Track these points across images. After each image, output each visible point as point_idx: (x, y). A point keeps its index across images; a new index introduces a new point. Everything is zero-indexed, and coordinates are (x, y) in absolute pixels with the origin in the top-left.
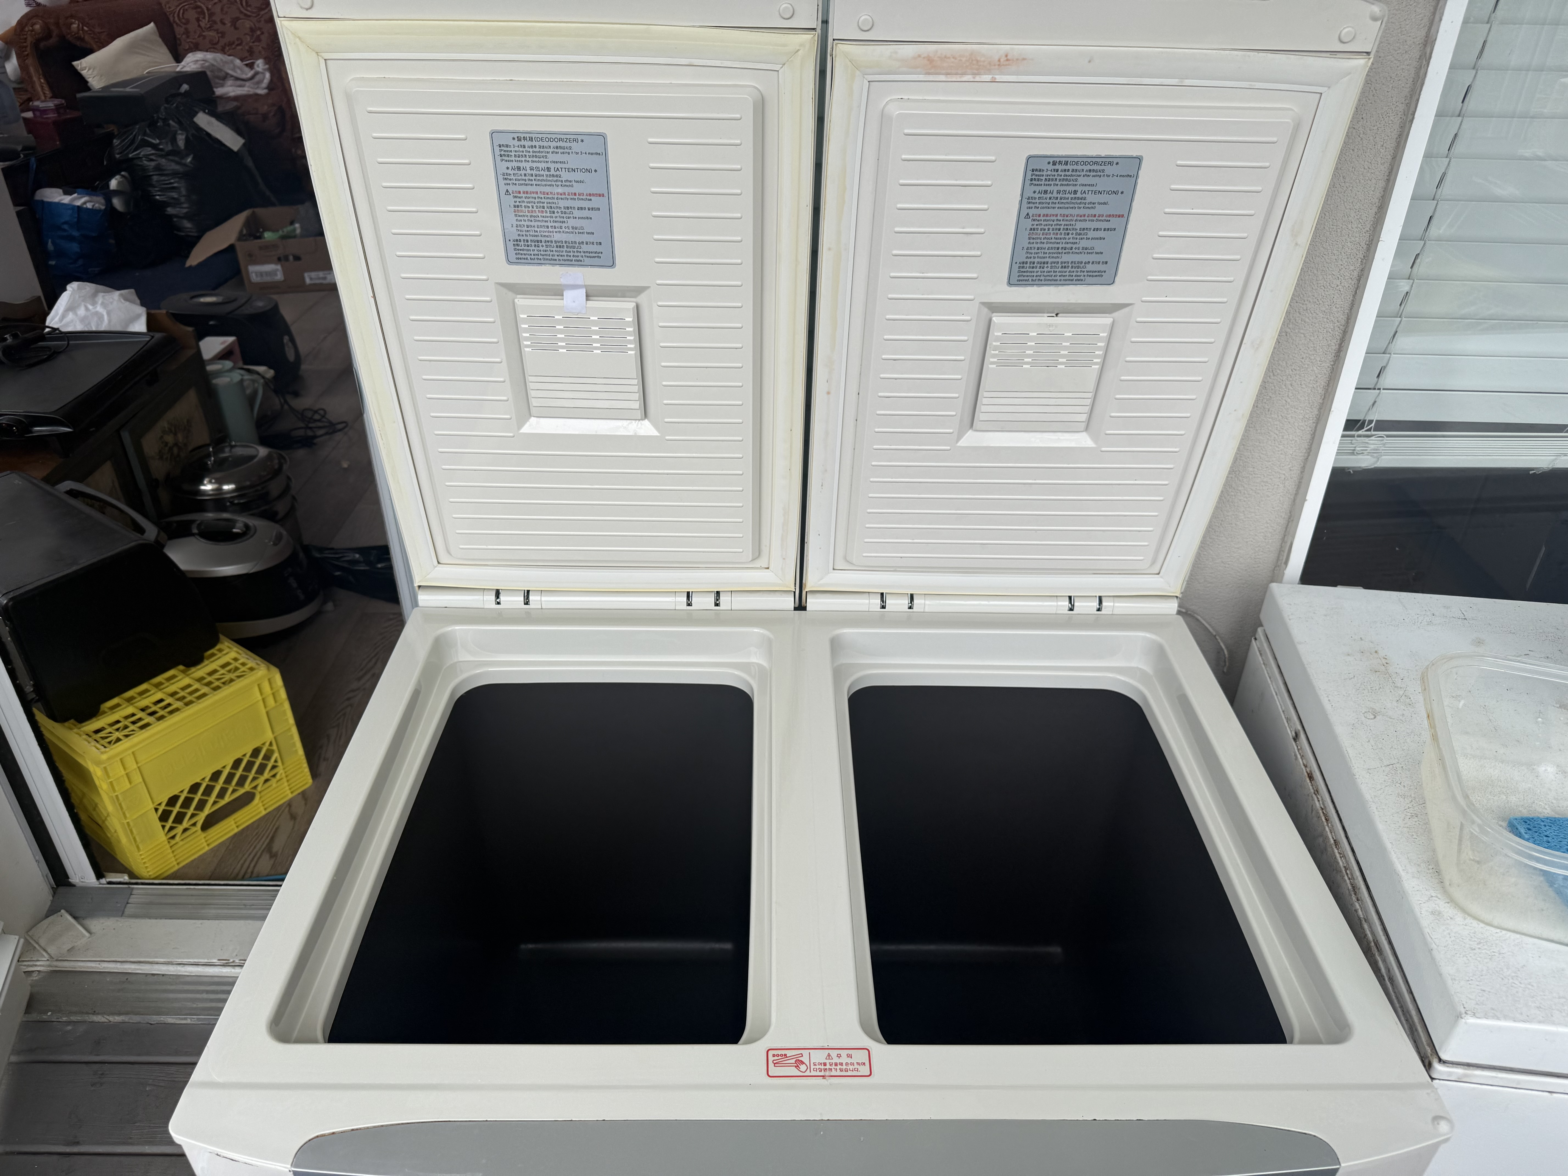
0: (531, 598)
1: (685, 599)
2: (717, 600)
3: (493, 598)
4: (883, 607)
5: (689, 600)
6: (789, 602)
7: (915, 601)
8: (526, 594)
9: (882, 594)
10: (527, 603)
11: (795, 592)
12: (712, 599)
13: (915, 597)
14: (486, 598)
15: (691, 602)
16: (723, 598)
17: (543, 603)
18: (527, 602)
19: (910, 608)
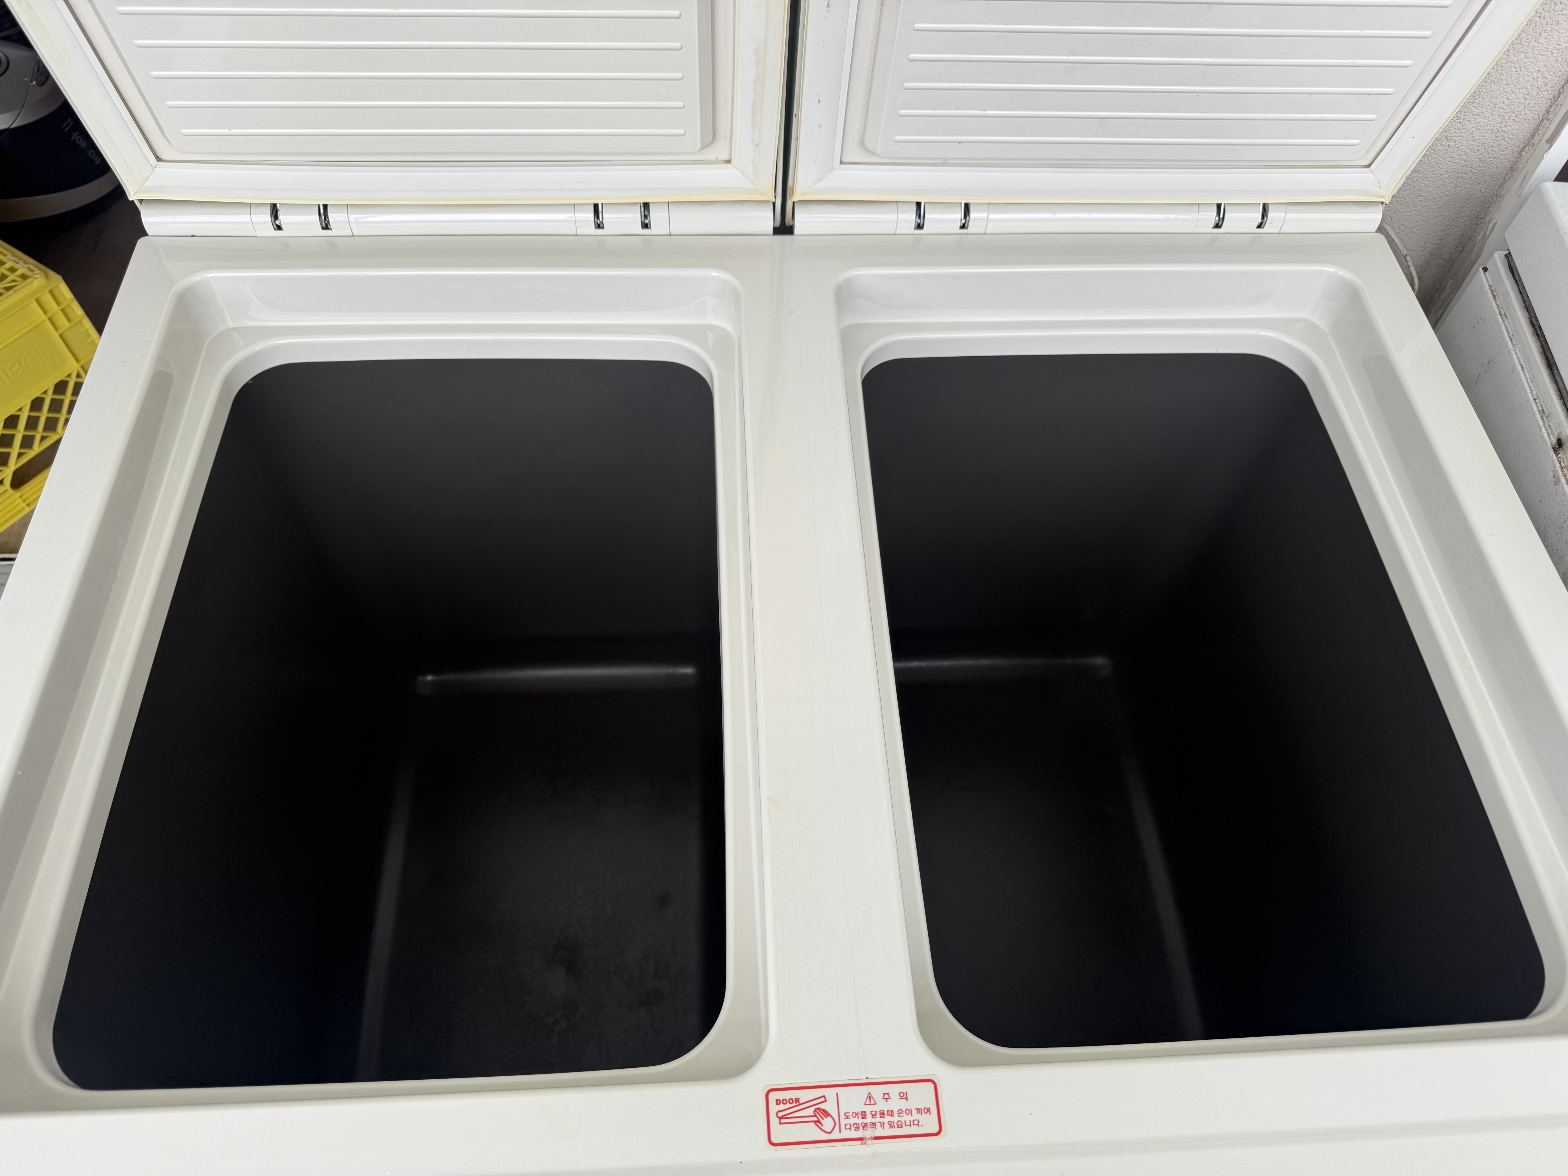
0: (332, 217)
1: (591, 215)
2: (646, 217)
3: (268, 218)
4: (920, 226)
5: (598, 218)
6: (766, 221)
7: (973, 215)
8: (322, 211)
9: (918, 204)
10: (326, 227)
11: (774, 204)
12: (636, 216)
13: (972, 208)
14: (255, 218)
15: (602, 222)
16: (655, 215)
17: (353, 226)
18: (326, 225)
19: (963, 227)
